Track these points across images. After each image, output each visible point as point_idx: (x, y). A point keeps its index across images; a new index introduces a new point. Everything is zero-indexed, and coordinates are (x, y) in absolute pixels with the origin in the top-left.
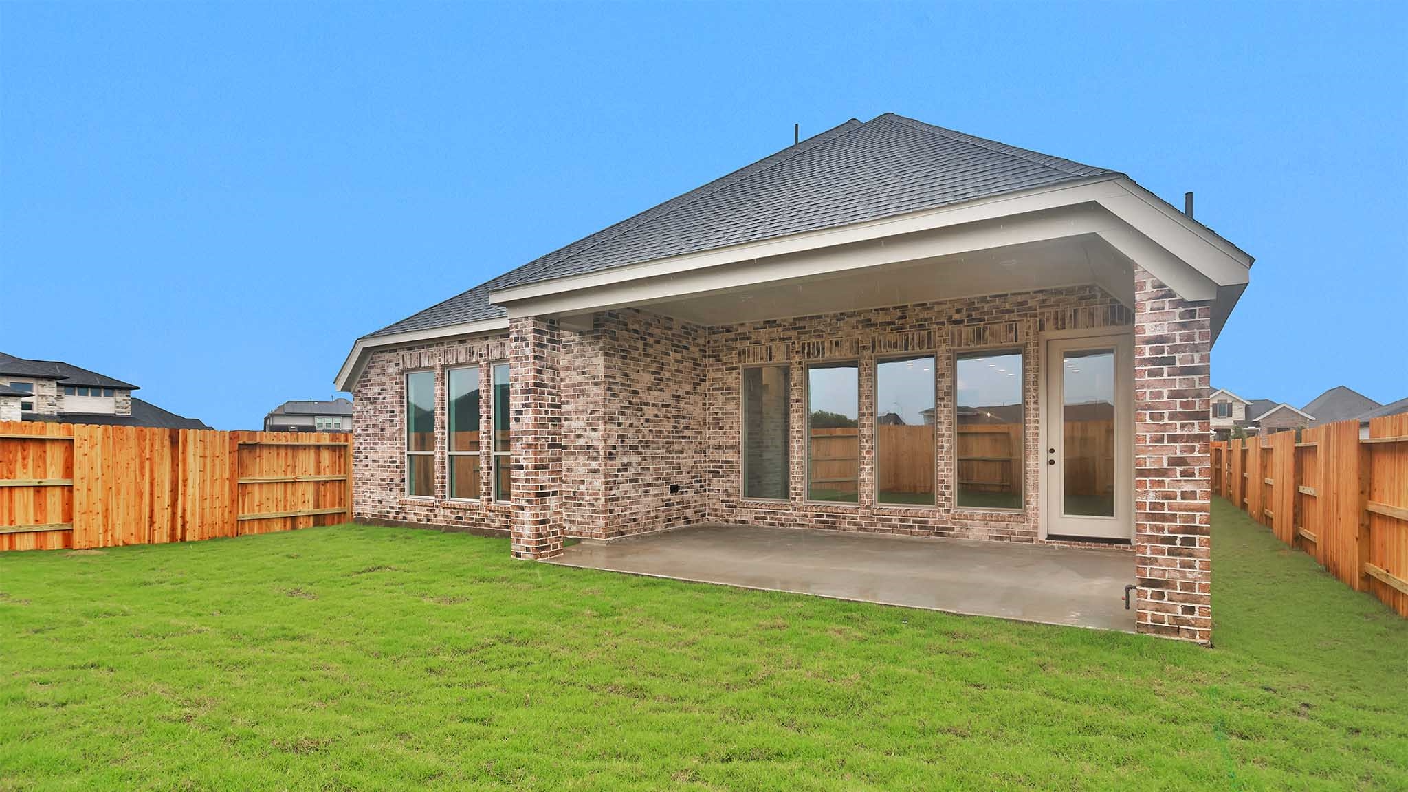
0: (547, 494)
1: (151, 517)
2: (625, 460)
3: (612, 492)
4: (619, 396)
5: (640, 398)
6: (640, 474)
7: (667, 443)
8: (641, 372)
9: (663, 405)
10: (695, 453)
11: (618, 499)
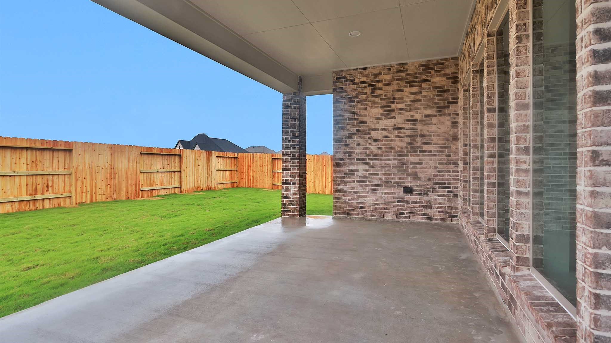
0: (289, 184)
1: (325, 185)
2: (352, 167)
3: (339, 187)
4: (346, 127)
5: (367, 126)
6: (367, 178)
7: (400, 156)
8: (369, 109)
9: (394, 129)
10: (439, 163)
11: (345, 192)
